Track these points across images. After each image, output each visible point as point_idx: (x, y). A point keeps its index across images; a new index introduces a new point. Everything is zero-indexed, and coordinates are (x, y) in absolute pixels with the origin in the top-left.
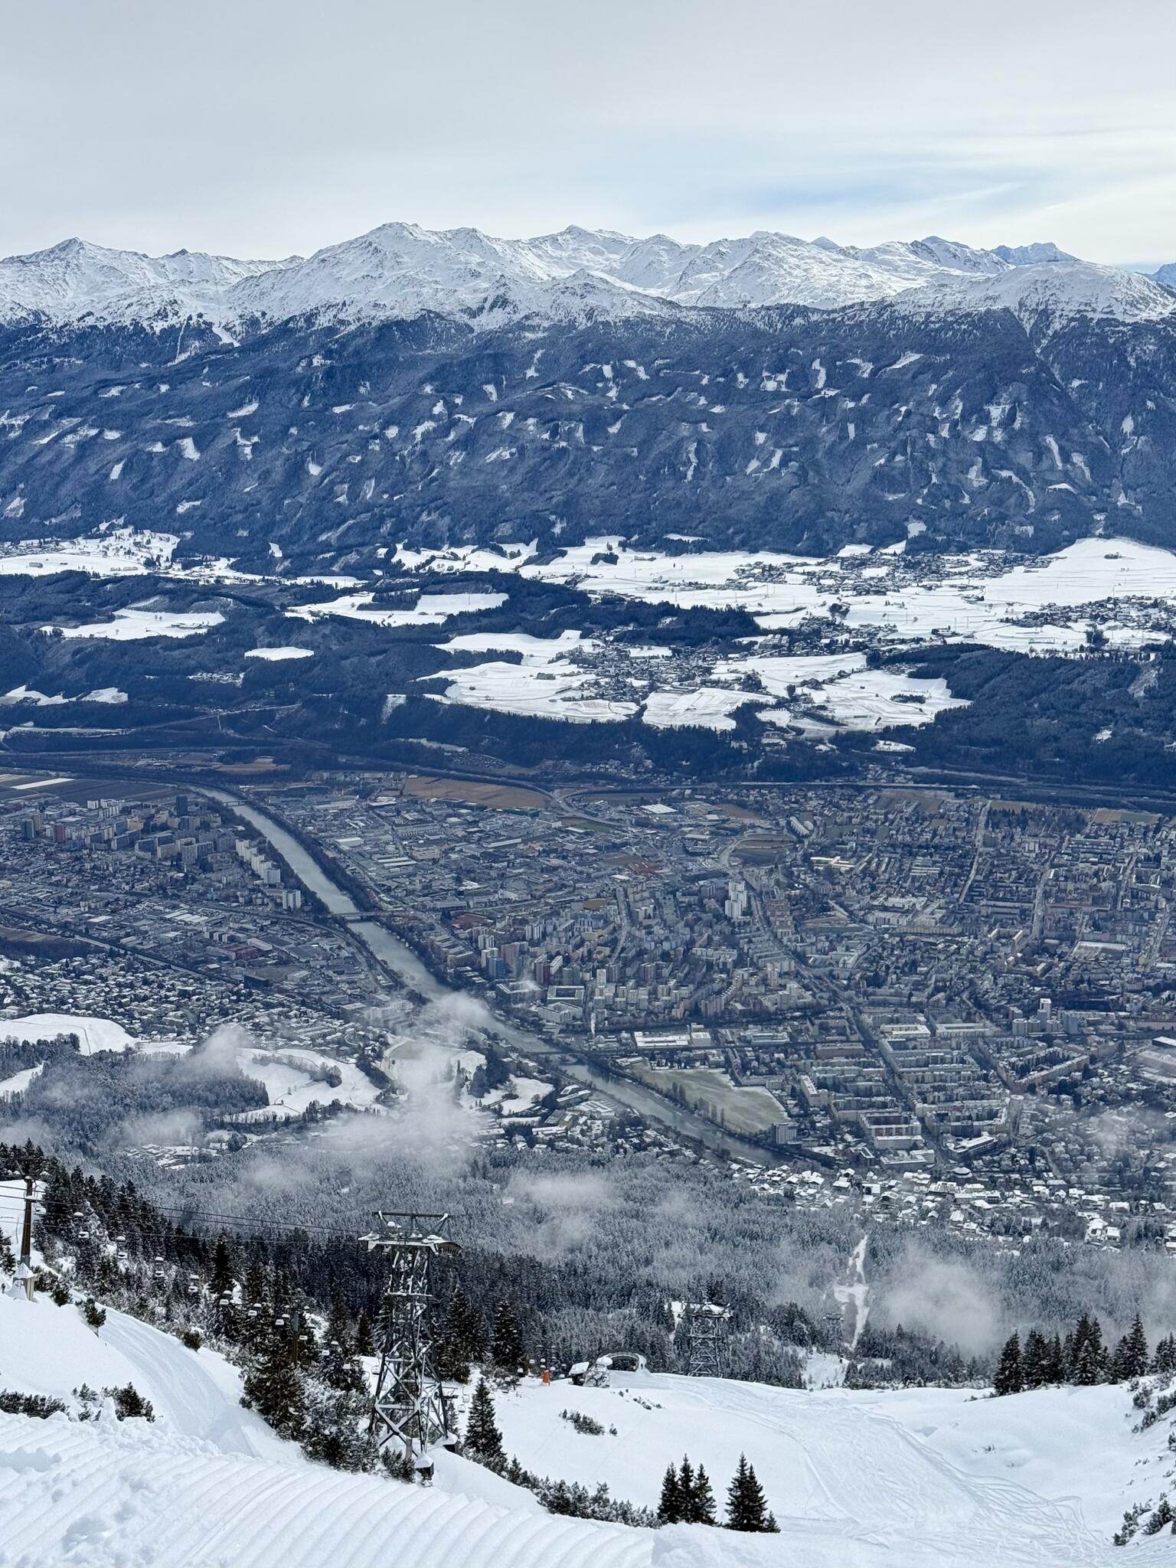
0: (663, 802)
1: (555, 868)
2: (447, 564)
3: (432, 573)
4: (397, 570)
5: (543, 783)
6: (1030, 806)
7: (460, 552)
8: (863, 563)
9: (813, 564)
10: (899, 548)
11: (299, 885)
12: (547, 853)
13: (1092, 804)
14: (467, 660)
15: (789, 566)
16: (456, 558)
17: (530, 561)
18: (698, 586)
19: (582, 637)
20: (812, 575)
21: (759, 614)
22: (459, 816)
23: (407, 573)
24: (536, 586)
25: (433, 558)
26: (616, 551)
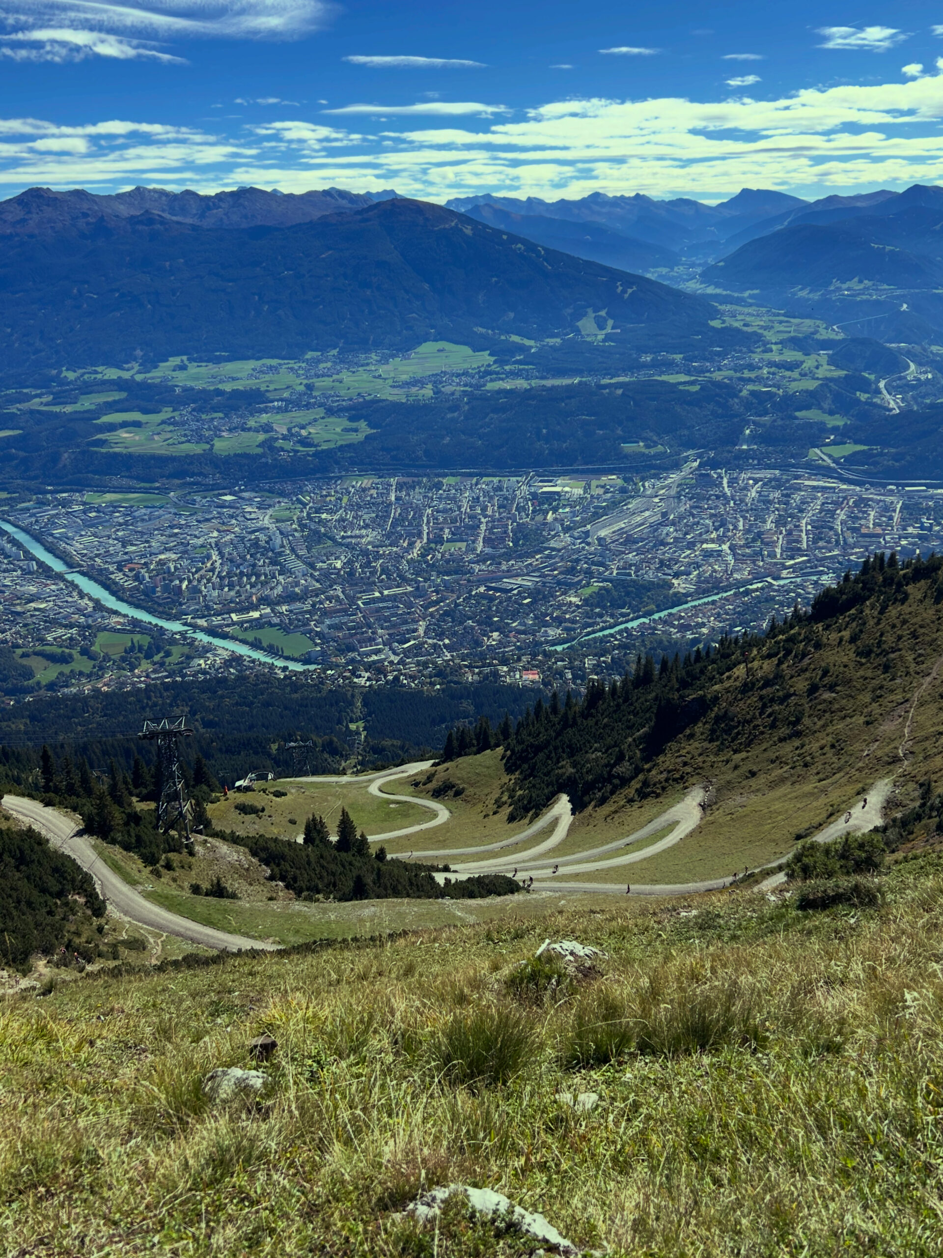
0: (230, 494)
1: (176, 534)
2: (93, 376)
3: (85, 382)
4: (63, 382)
5: (163, 491)
6: (416, 479)
7: (99, 369)
8: (319, 361)
9: (292, 364)
10: (335, 352)
11: (34, 558)
12: (172, 527)
13: (445, 475)
14: (112, 427)
15: (280, 364)
16: (96, 372)
17: (139, 372)
18: (234, 379)
19: (174, 411)
20: (292, 369)
21: (267, 391)
22: (119, 512)
23: (69, 383)
24: (144, 386)
25: (84, 373)
26: (186, 362)
